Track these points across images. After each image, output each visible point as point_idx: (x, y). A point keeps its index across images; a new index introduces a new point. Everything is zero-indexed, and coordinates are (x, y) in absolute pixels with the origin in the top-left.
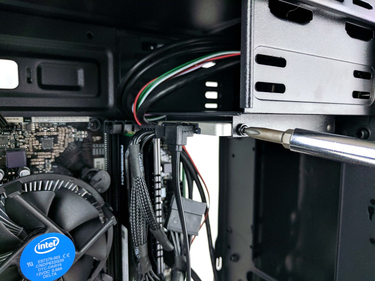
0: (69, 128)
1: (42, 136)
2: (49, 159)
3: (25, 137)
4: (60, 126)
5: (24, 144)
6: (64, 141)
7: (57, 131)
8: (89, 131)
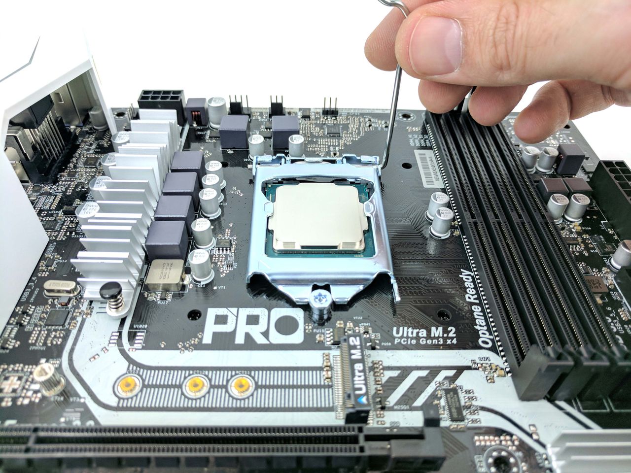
1: (325, 124)
4: (352, 116)
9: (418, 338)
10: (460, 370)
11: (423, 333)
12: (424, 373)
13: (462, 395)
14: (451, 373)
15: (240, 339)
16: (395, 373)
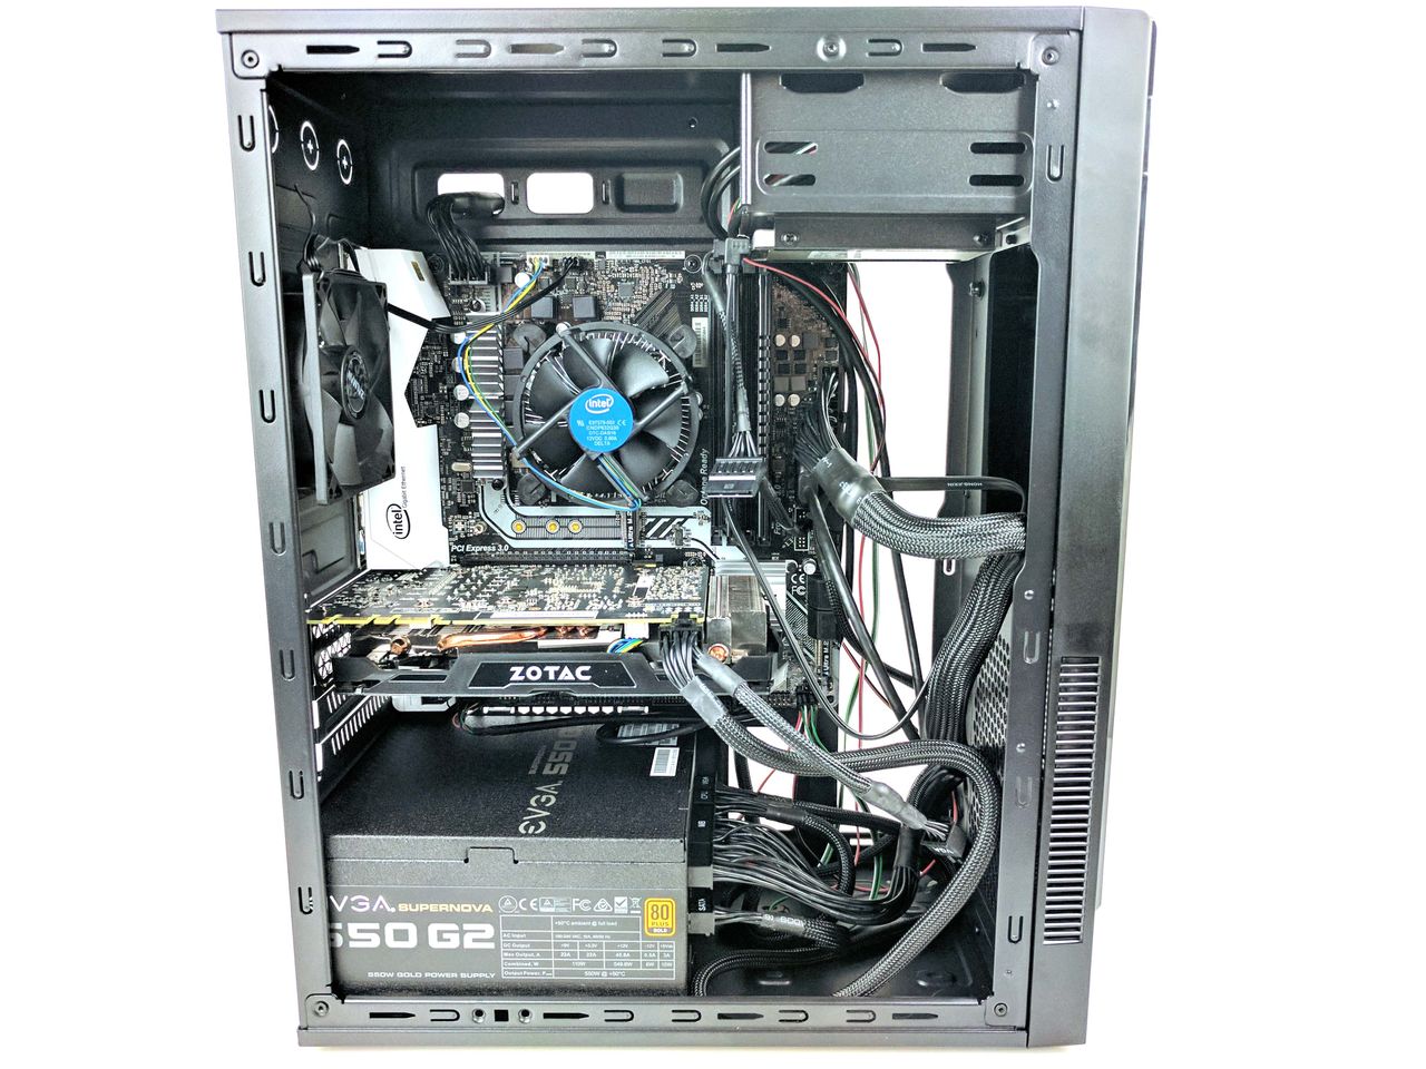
0: (655, 268)
1: (619, 280)
2: (627, 313)
3: (597, 279)
4: (643, 265)
5: (596, 289)
6: (648, 287)
7: (639, 271)
8: (685, 273)
10: (686, 518)
12: (667, 520)
13: (684, 532)
16: (652, 520)
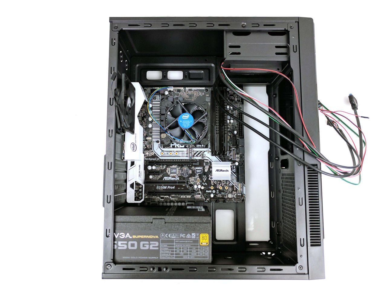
0: (198, 91)
1: (189, 94)
4: (195, 91)
5: (183, 96)
6: (196, 96)
8: (205, 93)
9: (200, 146)
10: (205, 151)
11: (201, 146)
12: (200, 152)
13: (204, 155)
14: (203, 152)
15: (176, 147)
16: (196, 152)
